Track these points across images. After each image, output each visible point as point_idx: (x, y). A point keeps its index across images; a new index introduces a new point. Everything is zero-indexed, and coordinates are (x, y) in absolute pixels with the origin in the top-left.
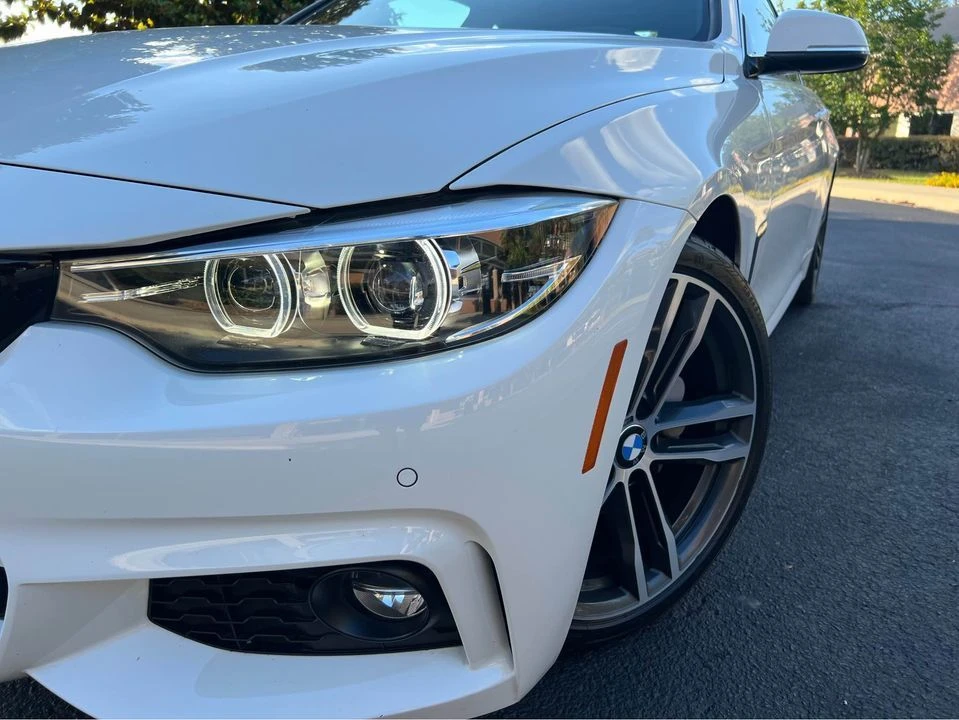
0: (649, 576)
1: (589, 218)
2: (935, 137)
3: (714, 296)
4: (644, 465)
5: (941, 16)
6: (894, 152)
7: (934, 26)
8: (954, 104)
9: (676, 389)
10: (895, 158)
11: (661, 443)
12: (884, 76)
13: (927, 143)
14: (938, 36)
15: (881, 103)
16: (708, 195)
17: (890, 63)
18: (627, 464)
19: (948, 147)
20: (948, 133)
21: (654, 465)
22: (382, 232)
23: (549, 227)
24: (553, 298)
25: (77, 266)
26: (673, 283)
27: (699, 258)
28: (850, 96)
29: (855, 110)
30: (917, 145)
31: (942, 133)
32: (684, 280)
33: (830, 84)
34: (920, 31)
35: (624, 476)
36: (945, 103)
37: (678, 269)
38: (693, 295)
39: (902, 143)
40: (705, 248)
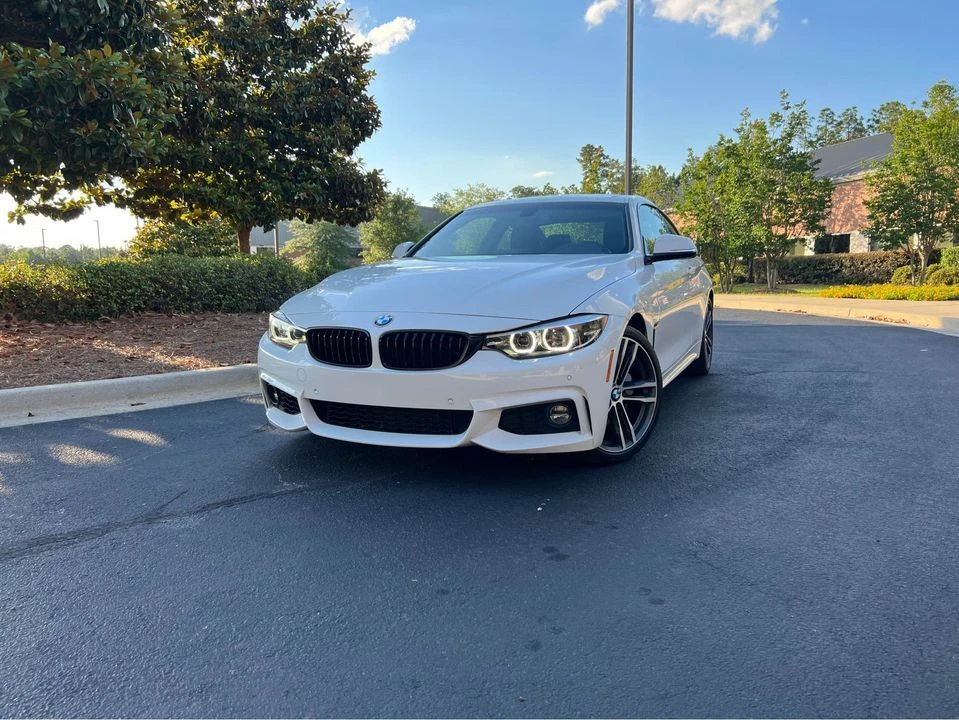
0: (626, 442)
1: (601, 321)
2: (836, 255)
3: (637, 344)
4: (621, 401)
5: (819, 161)
6: (804, 268)
7: (815, 169)
8: (849, 227)
9: (628, 377)
10: (805, 274)
11: (625, 394)
12: (780, 210)
13: (830, 260)
14: (819, 176)
15: (781, 231)
16: (633, 312)
17: (781, 201)
18: (615, 400)
19: (848, 264)
20: (848, 251)
21: (624, 401)
22: (558, 325)
23: (593, 322)
24: (593, 341)
25: (488, 337)
26: (623, 340)
27: (631, 333)
28: (754, 228)
29: (760, 239)
30: (822, 262)
31: (842, 252)
32: (627, 339)
33: (737, 218)
34: (803, 175)
35: (614, 404)
36: (842, 226)
37: (625, 335)
38: (631, 344)
39: (809, 261)
40: (633, 329)
